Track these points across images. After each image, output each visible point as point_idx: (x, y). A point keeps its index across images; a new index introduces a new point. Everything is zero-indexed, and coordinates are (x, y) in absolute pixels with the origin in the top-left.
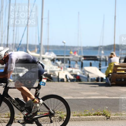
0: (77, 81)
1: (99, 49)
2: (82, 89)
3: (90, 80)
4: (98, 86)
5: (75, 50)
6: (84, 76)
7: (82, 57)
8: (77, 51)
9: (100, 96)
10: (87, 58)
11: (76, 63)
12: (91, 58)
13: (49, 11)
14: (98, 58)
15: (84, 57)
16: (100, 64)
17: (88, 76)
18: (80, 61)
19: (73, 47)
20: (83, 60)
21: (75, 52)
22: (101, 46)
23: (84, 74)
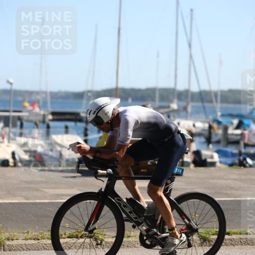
1: (85, 97)
2: (45, 182)
4: (79, 176)
5: (34, 98)
7: (48, 115)
8: (38, 102)
10: (59, 116)
11: (35, 127)
12: (68, 117)
14: (83, 117)
15: (53, 114)
16: (86, 130)
18: (44, 122)
19: (30, 93)
20: (50, 120)
21: (33, 104)
22: (89, 91)
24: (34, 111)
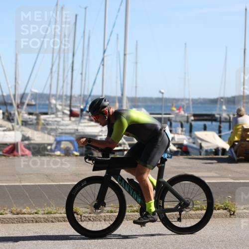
0: (182, 155)
1: (219, 103)
2: (190, 167)
3: (203, 153)
4: (216, 163)
5: (180, 103)
6: (195, 146)
7: (190, 116)
8: (183, 107)
9: (219, 179)
10: (199, 117)
12: (206, 118)
13: (137, 42)
14: (217, 118)
15: (194, 115)
16: (220, 127)
17: (201, 147)
18: (187, 122)
19: (177, 100)
20: (192, 120)
21: (179, 109)
22: (222, 98)
23: (194, 143)
24: (180, 114)
